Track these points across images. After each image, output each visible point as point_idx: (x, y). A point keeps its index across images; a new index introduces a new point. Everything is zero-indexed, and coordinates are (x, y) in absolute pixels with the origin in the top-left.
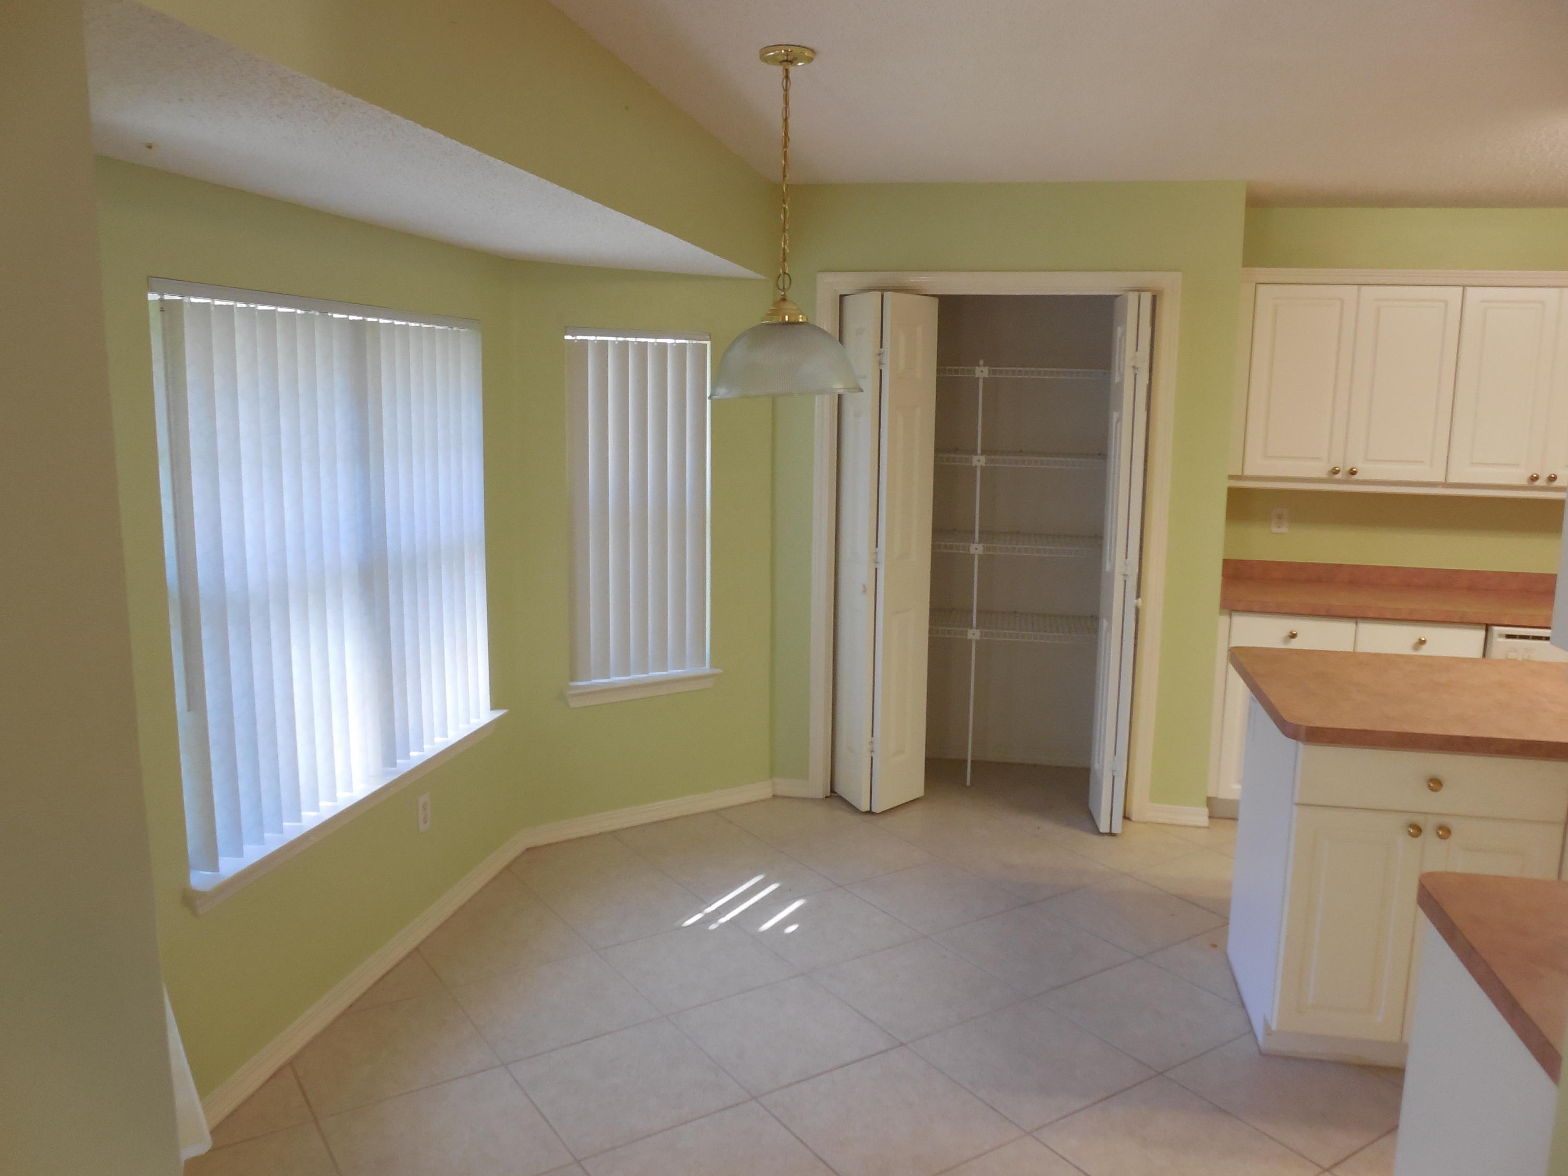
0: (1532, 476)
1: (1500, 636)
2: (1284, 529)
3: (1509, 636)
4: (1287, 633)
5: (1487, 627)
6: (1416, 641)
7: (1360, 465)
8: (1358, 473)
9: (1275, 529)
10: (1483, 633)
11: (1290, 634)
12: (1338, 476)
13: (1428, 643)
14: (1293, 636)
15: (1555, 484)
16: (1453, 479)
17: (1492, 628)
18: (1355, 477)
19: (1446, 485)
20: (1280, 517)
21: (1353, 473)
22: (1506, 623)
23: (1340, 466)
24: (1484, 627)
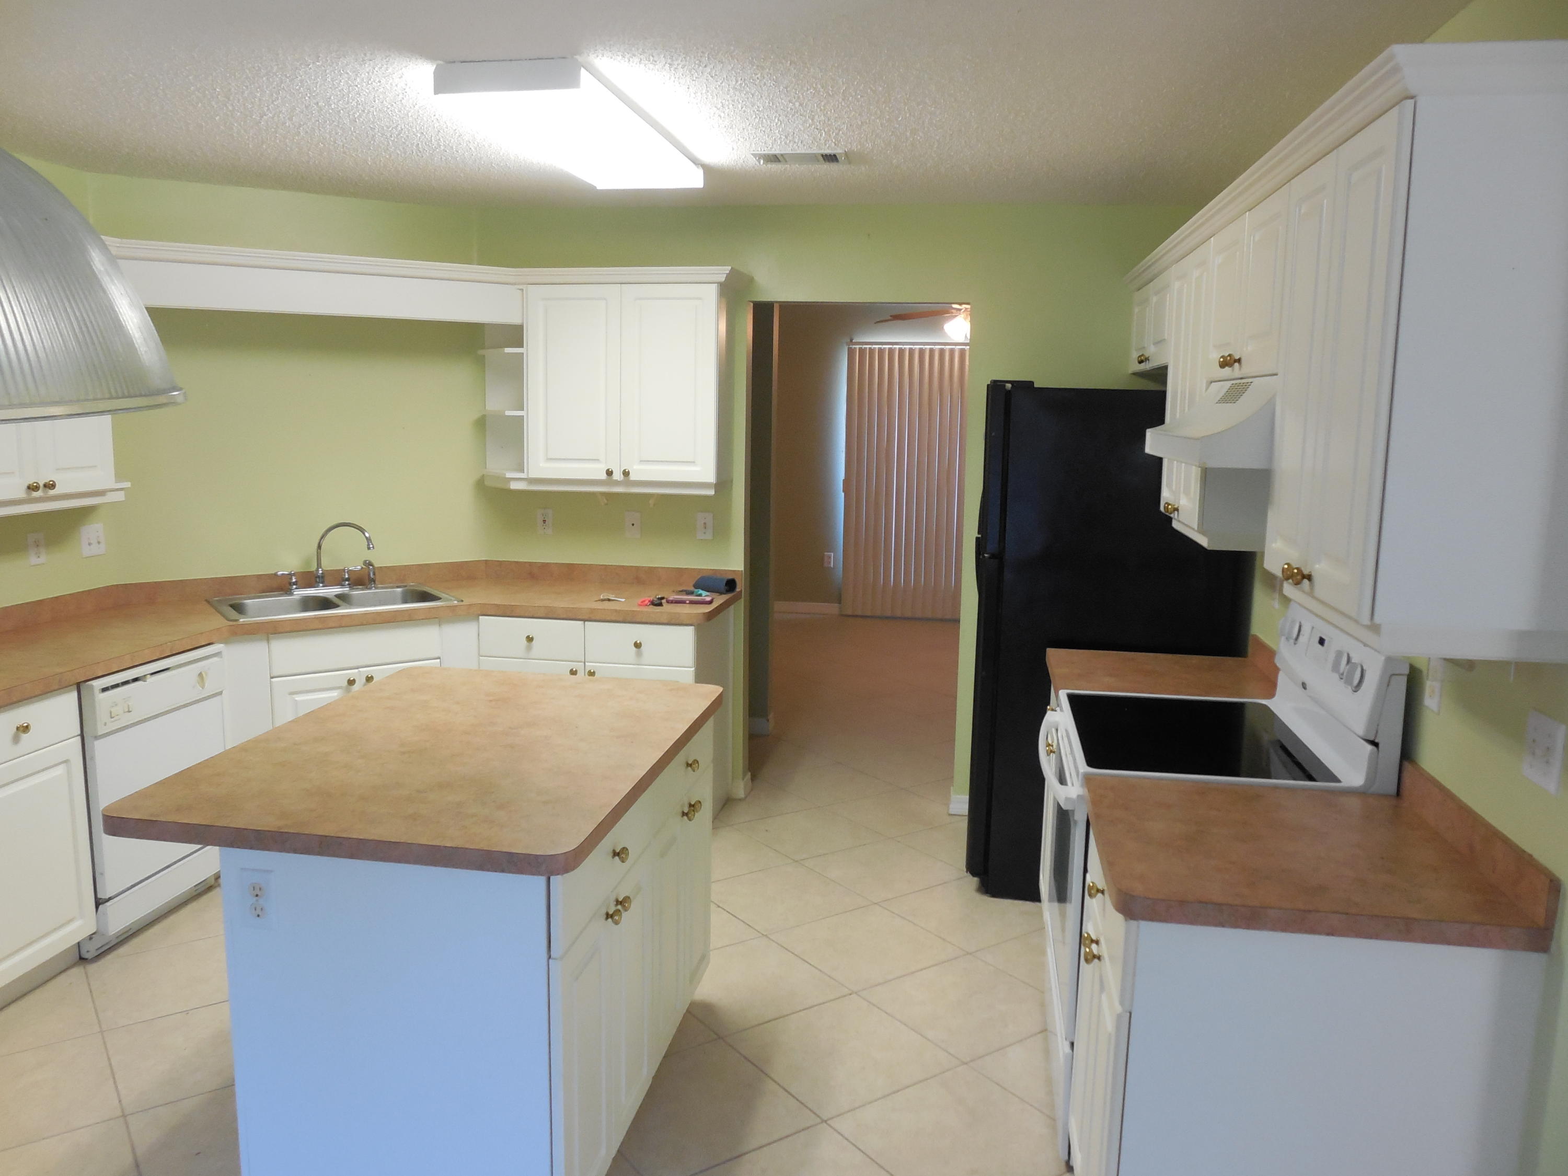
0: (33, 485)
1: (98, 691)
3: (107, 689)
5: (79, 686)
6: (14, 730)
10: (75, 694)
13: (31, 728)
15: (50, 492)
22: (100, 674)
24: (75, 686)
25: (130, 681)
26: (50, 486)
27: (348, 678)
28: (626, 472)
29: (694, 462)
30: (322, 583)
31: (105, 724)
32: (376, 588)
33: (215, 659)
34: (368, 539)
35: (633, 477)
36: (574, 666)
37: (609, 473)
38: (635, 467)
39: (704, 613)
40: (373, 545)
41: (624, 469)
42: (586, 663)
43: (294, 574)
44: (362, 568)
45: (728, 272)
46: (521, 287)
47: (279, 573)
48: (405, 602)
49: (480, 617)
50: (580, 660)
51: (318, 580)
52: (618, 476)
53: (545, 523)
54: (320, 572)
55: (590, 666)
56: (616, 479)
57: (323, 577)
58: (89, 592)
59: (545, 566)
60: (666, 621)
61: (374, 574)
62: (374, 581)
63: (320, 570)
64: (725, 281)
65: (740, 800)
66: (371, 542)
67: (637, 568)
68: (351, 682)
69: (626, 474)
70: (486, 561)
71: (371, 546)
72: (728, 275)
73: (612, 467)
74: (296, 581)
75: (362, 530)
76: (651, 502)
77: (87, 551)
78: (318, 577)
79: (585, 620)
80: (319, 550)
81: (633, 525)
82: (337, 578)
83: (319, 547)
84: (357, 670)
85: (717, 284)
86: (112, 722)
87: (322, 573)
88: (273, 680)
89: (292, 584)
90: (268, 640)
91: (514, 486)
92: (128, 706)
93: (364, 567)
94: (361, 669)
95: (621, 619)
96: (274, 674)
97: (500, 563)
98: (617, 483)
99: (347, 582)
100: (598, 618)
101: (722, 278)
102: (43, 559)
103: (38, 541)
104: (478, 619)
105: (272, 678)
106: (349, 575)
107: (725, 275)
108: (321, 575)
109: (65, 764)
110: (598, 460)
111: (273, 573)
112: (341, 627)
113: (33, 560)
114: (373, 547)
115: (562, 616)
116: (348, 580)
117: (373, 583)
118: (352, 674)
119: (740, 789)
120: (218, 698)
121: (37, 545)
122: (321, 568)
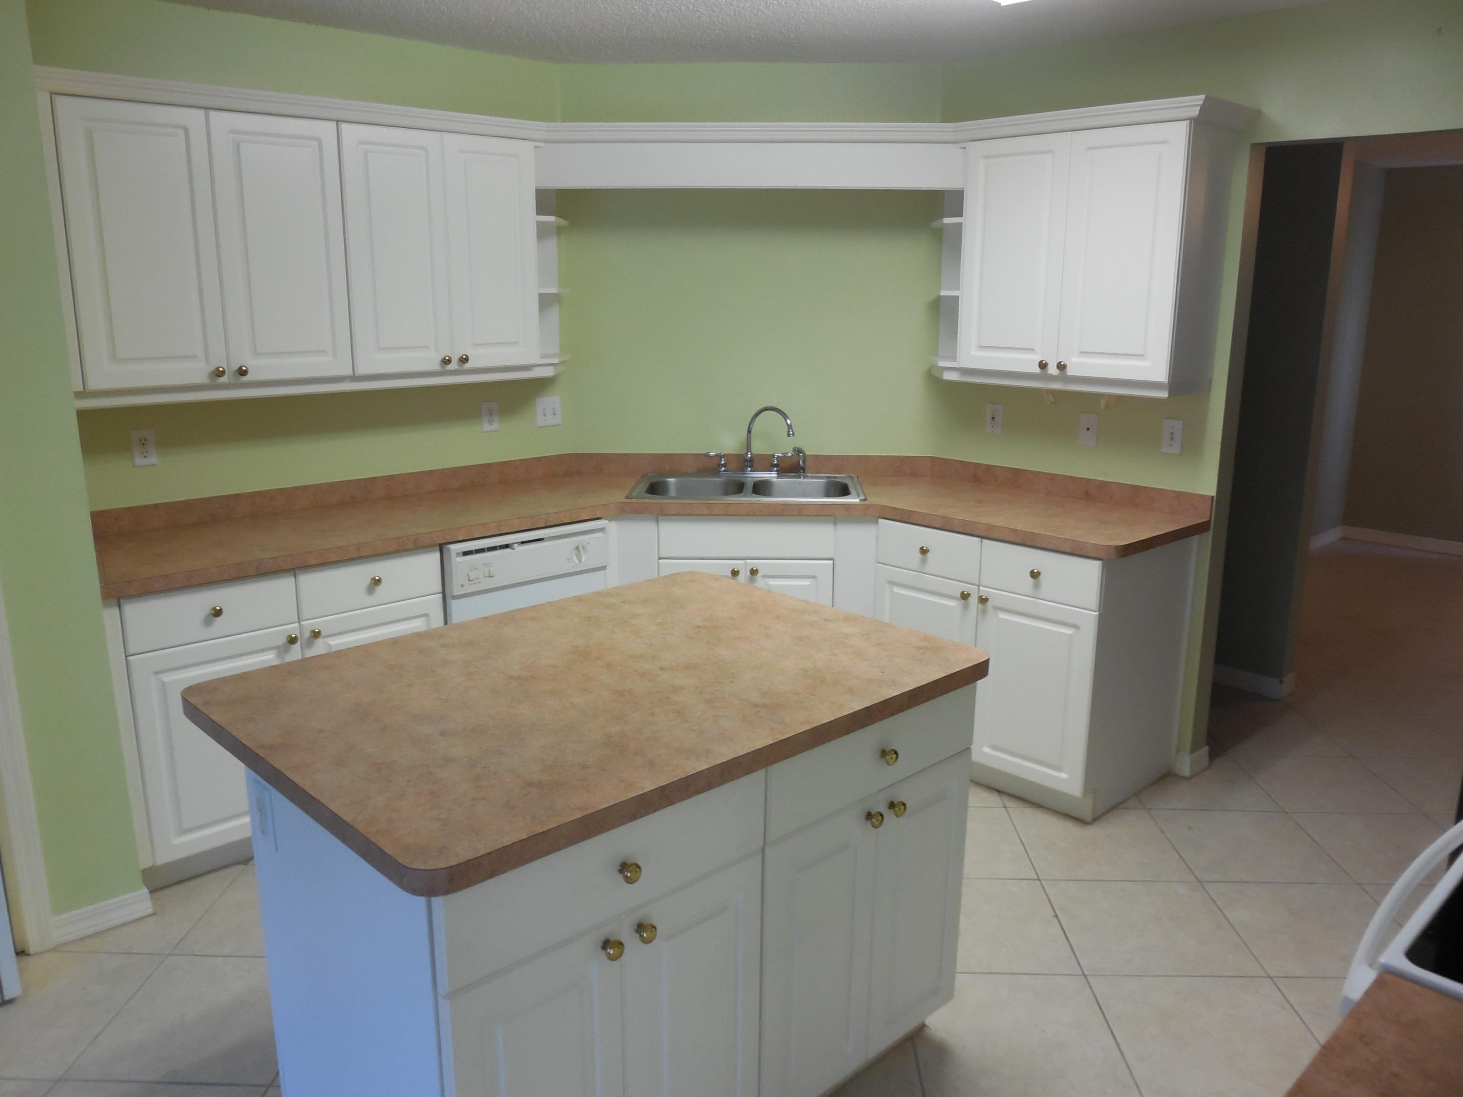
0: (445, 358)
1: (458, 555)
2: (153, 459)
3: (466, 553)
4: (208, 611)
5: (441, 548)
6: (368, 581)
7: (249, 363)
8: (249, 371)
9: (139, 461)
10: (437, 555)
11: (213, 612)
12: (224, 379)
13: (383, 582)
14: (217, 613)
15: (468, 366)
16: (361, 371)
17: (449, 549)
18: (245, 379)
19: (354, 378)
20: (143, 443)
21: (242, 372)
22: (461, 538)
23: (223, 365)
24: (438, 547)
25: (498, 548)
26: (464, 360)
27: (733, 568)
28: (1061, 365)
29: (1142, 356)
30: (750, 467)
31: (462, 586)
32: (805, 477)
33: (600, 534)
34: (790, 427)
35: (1070, 371)
36: (967, 588)
37: (1043, 365)
38: (1073, 359)
39: (1116, 547)
40: (792, 431)
41: (1060, 361)
42: (981, 588)
43: (723, 456)
44: (792, 455)
45: (1202, 102)
46: (963, 145)
47: (710, 454)
48: (828, 495)
49: (880, 520)
50: (974, 582)
51: (746, 464)
52: (1053, 370)
53: (994, 420)
54: (749, 456)
55: (985, 591)
56: (1051, 373)
57: (751, 461)
58: (539, 459)
59: (989, 469)
60: (1069, 551)
61: (804, 462)
62: (803, 469)
63: (749, 453)
64: (1199, 114)
65: (1184, 778)
66: (792, 429)
67: (1088, 481)
68: (735, 573)
69: (1061, 367)
70: (932, 459)
71: (791, 433)
72: (1203, 109)
73: (1046, 359)
74: (724, 463)
75: (785, 416)
76: (1103, 403)
77: (540, 421)
78: (747, 461)
79: (982, 537)
80: (749, 434)
81: (1088, 429)
82: (767, 463)
83: (749, 431)
84: (744, 561)
85: (1188, 121)
86: (470, 584)
87: (751, 457)
88: (660, 561)
89: (721, 466)
90: (658, 522)
91: (949, 376)
92: (489, 571)
93: (793, 454)
94: (748, 561)
95: (1019, 541)
96: (662, 555)
97: (946, 461)
98: (1052, 378)
99: (775, 469)
100: (994, 536)
101: (1195, 112)
102: (495, 426)
103: (492, 410)
104: (877, 522)
105: (660, 559)
106: (777, 461)
107: (1198, 108)
108: (750, 459)
109: (425, 617)
110: (1033, 350)
111: (704, 453)
112: (726, 515)
113: (486, 427)
114: (793, 434)
115: (958, 530)
116: (776, 466)
117: (802, 471)
118: (737, 564)
119: (1185, 765)
120: (602, 572)
121: (490, 413)
122: (750, 451)
